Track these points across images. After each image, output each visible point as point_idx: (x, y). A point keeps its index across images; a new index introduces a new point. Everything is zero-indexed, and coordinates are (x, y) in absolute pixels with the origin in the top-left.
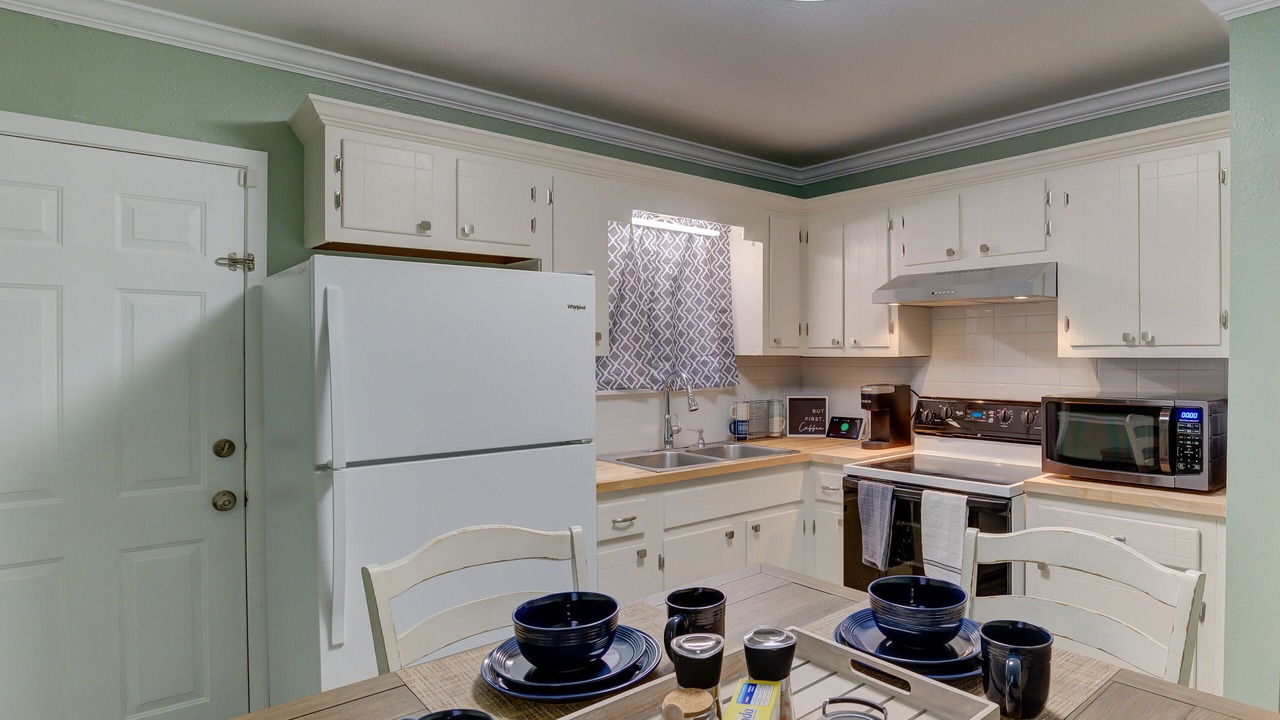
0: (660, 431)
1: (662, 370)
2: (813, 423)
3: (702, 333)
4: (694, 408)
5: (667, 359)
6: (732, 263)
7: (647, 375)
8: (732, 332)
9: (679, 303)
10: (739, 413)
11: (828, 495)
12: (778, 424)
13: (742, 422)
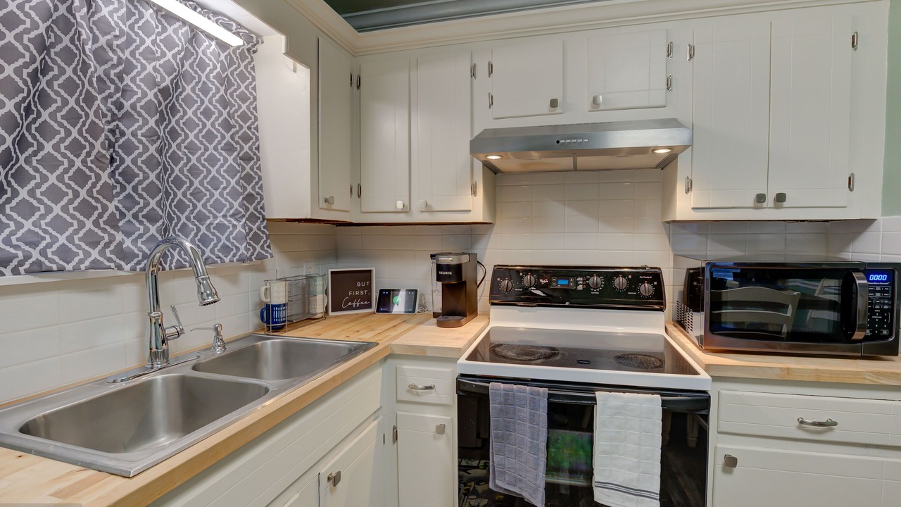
0: (142, 336)
1: (141, 236)
2: (357, 297)
3: (215, 183)
4: (211, 299)
5: (152, 218)
6: (259, 95)
7: (107, 245)
8: (261, 188)
9: (173, 134)
10: (274, 294)
11: (418, 395)
12: (320, 302)
13: (279, 306)
